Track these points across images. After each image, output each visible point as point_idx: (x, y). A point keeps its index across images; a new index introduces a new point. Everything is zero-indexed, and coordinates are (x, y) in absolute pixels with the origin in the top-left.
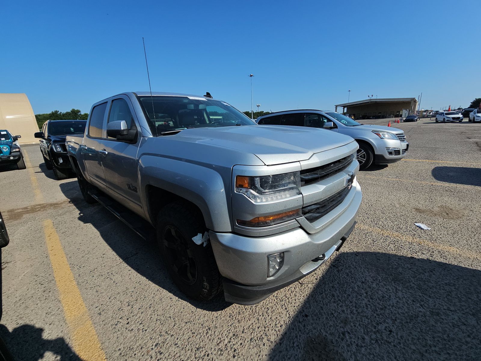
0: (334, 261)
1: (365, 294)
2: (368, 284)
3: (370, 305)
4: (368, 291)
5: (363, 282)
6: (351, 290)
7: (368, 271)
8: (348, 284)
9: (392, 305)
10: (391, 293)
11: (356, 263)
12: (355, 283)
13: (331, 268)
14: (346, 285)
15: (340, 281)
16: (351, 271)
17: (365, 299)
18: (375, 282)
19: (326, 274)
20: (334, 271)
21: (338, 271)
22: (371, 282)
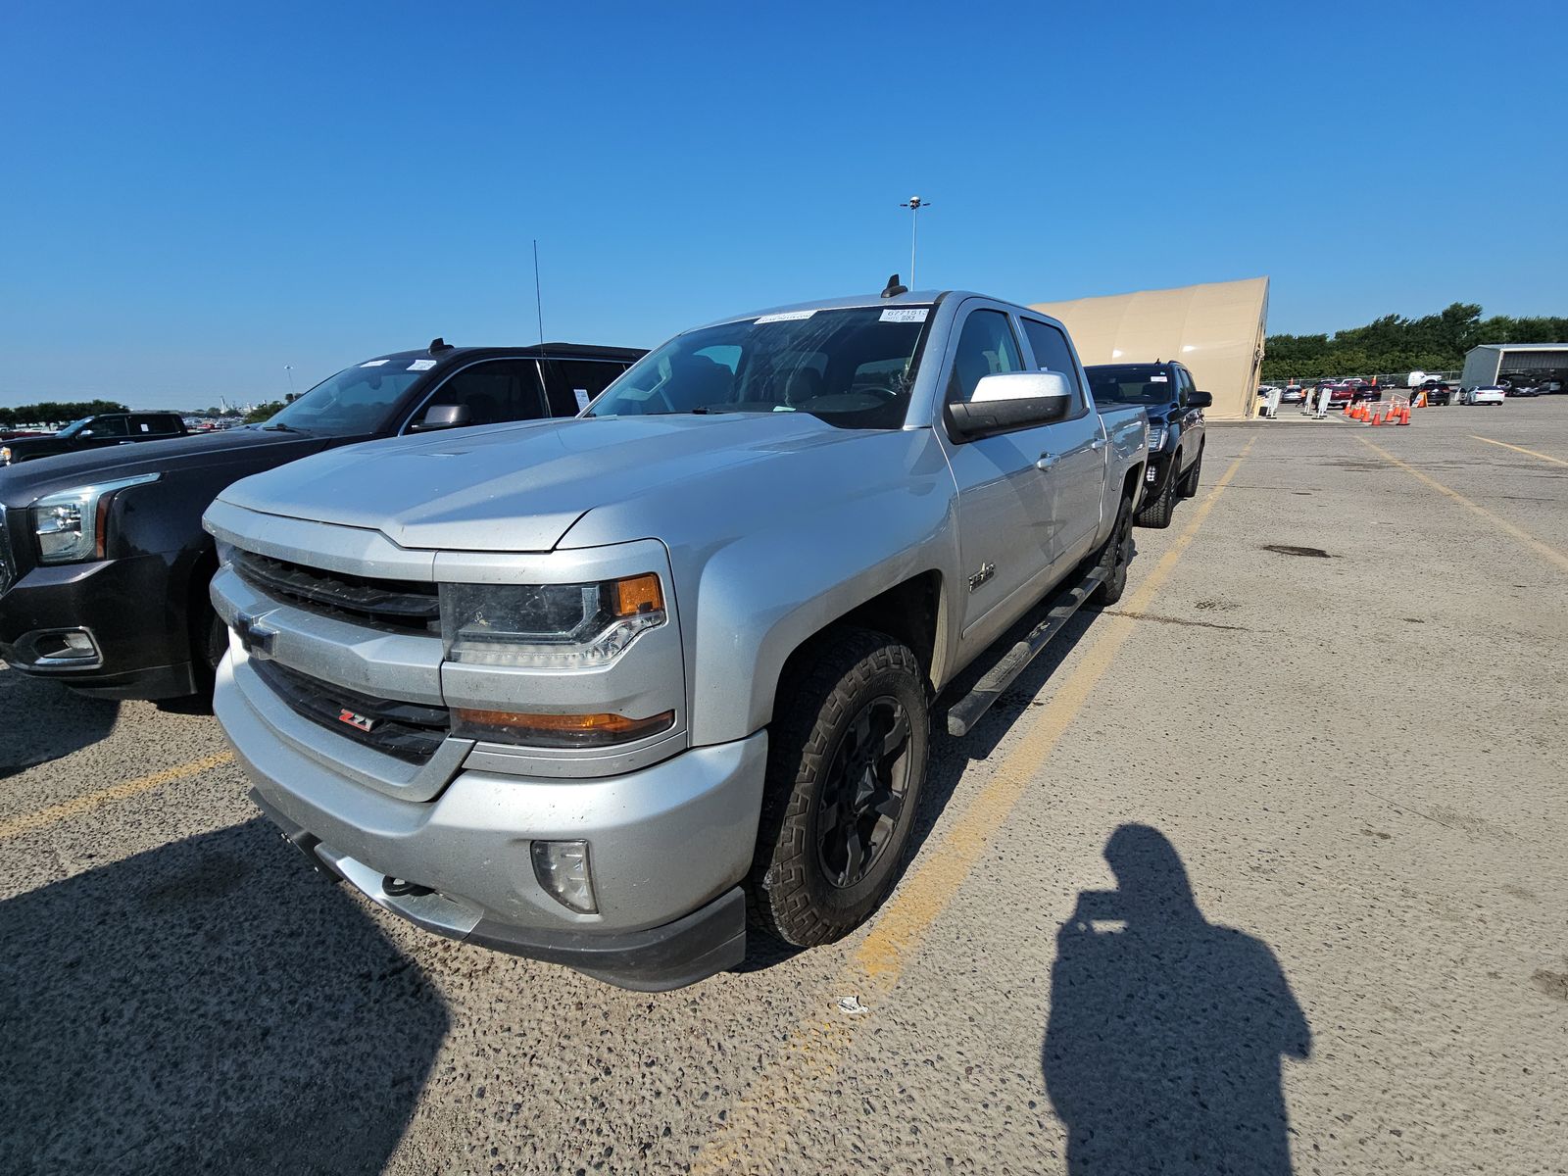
0: (418, 981)
1: (228, 1017)
2: (250, 1047)
3: (193, 1011)
4: (229, 1030)
5: (266, 1033)
6: (275, 985)
7: (295, 1082)
8: (297, 985)
9: (140, 1072)
10: (166, 1102)
11: (363, 1057)
12: (283, 1009)
13: (392, 960)
14: (298, 976)
15: (327, 967)
16: (336, 1018)
17: (217, 1009)
18: (237, 1075)
19: (381, 939)
20: (375, 964)
21: (368, 976)
22: (244, 1063)
